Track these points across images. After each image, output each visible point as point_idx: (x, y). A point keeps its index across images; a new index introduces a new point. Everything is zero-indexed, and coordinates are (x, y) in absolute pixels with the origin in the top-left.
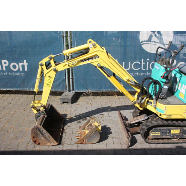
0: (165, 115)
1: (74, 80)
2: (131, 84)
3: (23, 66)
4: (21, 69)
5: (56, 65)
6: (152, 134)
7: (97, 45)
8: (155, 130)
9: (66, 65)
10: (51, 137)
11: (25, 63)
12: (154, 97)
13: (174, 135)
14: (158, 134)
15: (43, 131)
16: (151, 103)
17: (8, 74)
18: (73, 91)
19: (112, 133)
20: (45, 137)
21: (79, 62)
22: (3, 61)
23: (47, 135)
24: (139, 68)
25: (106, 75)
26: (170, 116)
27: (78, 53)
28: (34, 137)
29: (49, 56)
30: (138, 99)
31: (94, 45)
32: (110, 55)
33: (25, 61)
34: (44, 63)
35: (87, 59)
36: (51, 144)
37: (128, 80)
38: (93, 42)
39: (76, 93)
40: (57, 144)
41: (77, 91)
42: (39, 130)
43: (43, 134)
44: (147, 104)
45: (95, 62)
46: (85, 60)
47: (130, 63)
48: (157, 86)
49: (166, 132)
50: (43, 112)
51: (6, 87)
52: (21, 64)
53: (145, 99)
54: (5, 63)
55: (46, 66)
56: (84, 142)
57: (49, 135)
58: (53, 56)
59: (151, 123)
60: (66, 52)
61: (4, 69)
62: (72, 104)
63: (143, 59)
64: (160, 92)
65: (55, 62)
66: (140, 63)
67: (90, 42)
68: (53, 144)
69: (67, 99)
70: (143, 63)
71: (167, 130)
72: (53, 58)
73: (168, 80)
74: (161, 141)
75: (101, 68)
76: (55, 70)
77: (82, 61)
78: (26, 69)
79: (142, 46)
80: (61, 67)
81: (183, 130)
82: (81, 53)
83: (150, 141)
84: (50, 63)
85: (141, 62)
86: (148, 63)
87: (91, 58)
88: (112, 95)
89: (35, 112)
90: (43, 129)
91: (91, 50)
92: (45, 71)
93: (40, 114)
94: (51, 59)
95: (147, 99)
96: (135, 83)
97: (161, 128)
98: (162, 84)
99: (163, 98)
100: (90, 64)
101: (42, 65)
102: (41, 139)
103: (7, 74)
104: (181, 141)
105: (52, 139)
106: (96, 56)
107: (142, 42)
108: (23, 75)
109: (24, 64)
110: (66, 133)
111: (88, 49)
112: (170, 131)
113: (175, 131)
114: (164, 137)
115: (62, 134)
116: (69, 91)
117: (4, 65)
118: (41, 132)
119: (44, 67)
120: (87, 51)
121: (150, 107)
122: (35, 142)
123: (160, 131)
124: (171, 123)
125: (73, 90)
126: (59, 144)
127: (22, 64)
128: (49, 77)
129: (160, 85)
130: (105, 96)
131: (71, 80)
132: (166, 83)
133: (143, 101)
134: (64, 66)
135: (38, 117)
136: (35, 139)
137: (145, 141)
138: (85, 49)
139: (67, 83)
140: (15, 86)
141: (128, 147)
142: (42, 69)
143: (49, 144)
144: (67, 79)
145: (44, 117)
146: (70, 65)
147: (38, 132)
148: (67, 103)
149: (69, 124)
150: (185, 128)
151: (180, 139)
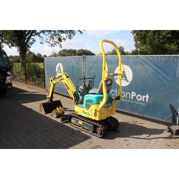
5: (54, 81)
6: (72, 121)
8: (73, 118)
13: (80, 124)
14: (74, 121)
15: (42, 106)
21: (59, 81)
23: (43, 108)
24: (114, 95)
26: (77, 112)
28: (40, 108)
29: (52, 77)
31: (63, 74)
40: (45, 113)
45: (63, 82)
56: (52, 115)
63: (116, 89)
66: (115, 91)
71: (77, 120)
74: (76, 126)
75: (65, 84)
76: (53, 83)
83: (72, 124)
84: (52, 80)
91: (62, 76)
97: (75, 119)
98: (80, 96)
104: (83, 129)
106: (63, 79)
113: (80, 122)
114: (76, 124)
122: (40, 110)
124: (80, 117)
128: (52, 86)
137: (70, 123)
150: (84, 122)
151: (83, 128)
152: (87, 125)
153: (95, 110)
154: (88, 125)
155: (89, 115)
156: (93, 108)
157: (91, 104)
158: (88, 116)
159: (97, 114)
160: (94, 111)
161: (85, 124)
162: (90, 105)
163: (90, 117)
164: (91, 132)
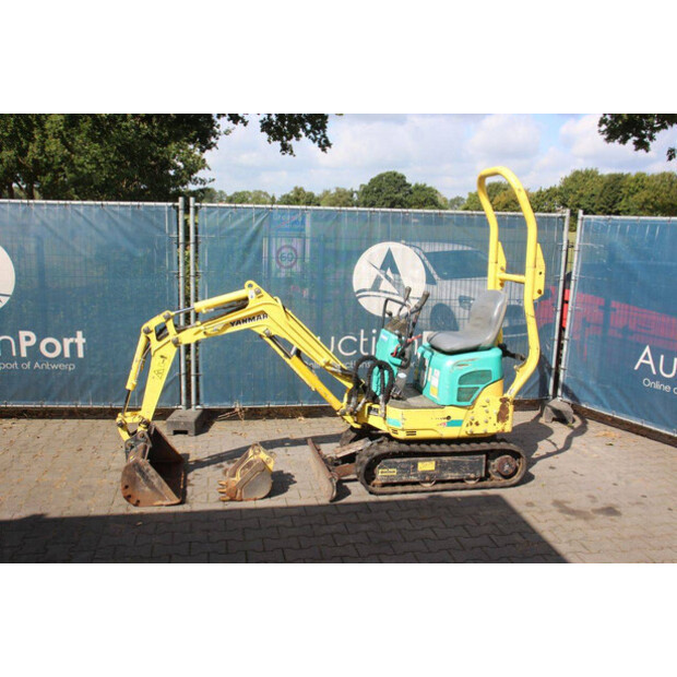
0: (403, 430)
1: (201, 379)
2: (332, 372)
3: (73, 347)
4: (67, 354)
5: (179, 332)
6: (382, 474)
7: (263, 292)
8: (386, 464)
9: (199, 331)
10: (166, 485)
11: (80, 340)
12: (381, 397)
13: (424, 473)
14: (393, 472)
15: (148, 471)
16: (376, 410)
17: (32, 366)
18: (198, 407)
19: (295, 482)
20: (152, 487)
21: (226, 326)
22: (23, 334)
23: (157, 480)
24: (355, 351)
25: (282, 354)
26: (413, 432)
27: (224, 308)
28: (127, 487)
29: (165, 313)
30: (349, 403)
31: (258, 293)
32: (290, 312)
33: (80, 334)
34: (152, 328)
35: (244, 320)
36: (165, 503)
37: (328, 364)
38: (255, 286)
39: (205, 411)
40: (178, 501)
41: (207, 406)
42: (140, 471)
43: (147, 480)
44: (369, 414)
45: (259, 327)
46: (238, 322)
47: (333, 338)
48: (386, 372)
49: (408, 468)
50: (143, 436)
51: (24, 399)
52: (67, 342)
53: (363, 402)
54: (28, 339)
55: (157, 335)
56: (238, 495)
57: (162, 481)
58: (173, 314)
59: (377, 449)
60: (201, 306)
61: (24, 354)
62: (196, 435)
63: (362, 331)
64: (392, 386)
65: (176, 326)
66: (355, 340)
67: (250, 286)
68: (169, 503)
69: (186, 423)
70: (362, 340)
71: (409, 462)
72: (173, 317)
73: (405, 360)
74: (400, 488)
75: (272, 338)
76: (176, 343)
77: (232, 324)
78: (81, 354)
79: (360, 300)
80: (188, 337)
81: (441, 462)
82: (231, 307)
83: (377, 489)
84: (165, 328)
85: (359, 338)
86: (374, 339)
87: (250, 318)
88: (293, 417)
89: (125, 436)
90: (149, 467)
91: (252, 303)
92: (155, 344)
93: (136, 440)
94: (168, 318)
95: (368, 405)
96: (342, 369)
97: (398, 460)
98: (395, 369)
99: (398, 398)
100: (248, 331)
101: (148, 332)
102: (143, 491)
103: (28, 366)
104: (440, 486)
105: (167, 490)
106: (262, 314)
107: (359, 292)
108: (71, 367)
109: (76, 340)
110: (192, 485)
111: (246, 299)
112: (416, 466)
113: (427, 466)
114: (404, 479)
115: (185, 487)
116: (189, 406)
117: (24, 344)
118: (143, 474)
119: (153, 336)
120: (242, 303)
121: (374, 421)
122: (128, 498)
123: (395, 466)
124: (417, 448)
125: (198, 404)
126: (182, 503)
127: (71, 340)
128: (162, 357)
129: (391, 372)
130: (276, 420)
131: (193, 379)
132: (401, 367)
133: (360, 406)
134: (196, 334)
135: (132, 447)
136: (129, 492)
137: (367, 489)
138: (238, 301)
139: (183, 387)
140: (46, 397)
141: (331, 501)
142: (148, 339)
143: (160, 502)
144: (183, 378)
145: (146, 447)
146: (209, 331)
147: (138, 474)
148: (185, 432)
149: (197, 471)
150: (445, 459)
151: (437, 482)
152: (456, 467)
153: (501, 400)
154: (463, 463)
155: (477, 424)
156: (491, 397)
157: (481, 386)
158: (469, 429)
159: (508, 412)
160: (495, 407)
161: (449, 463)
162: (478, 388)
163: (479, 430)
164: (473, 482)
